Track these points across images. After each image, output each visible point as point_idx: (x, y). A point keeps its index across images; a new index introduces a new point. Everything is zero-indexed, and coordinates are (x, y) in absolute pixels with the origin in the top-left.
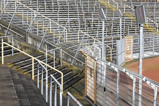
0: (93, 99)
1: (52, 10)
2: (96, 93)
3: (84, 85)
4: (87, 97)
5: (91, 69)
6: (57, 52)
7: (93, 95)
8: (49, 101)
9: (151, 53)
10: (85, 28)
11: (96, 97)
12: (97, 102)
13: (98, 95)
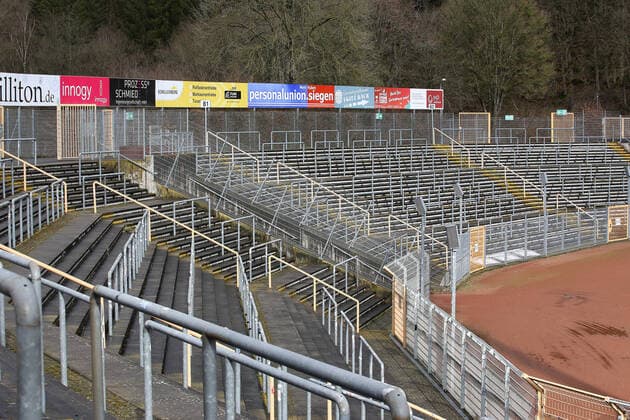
0: (402, 339)
1: (342, 170)
2: (405, 332)
3: (390, 321)
4: (395, 337)
5: (400, 297)
6: (352, 264)
7: (402, 334)
8: (339, 343)
9: (521, 253)
10: (404, 206)
11: (405, 337)
12: (407, 345)
13: (408, 335)
